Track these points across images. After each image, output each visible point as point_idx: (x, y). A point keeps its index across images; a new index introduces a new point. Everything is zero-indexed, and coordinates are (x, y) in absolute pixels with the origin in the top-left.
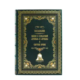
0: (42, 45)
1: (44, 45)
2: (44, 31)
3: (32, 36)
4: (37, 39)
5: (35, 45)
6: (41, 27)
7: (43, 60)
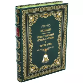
0: (48, 44)
1: (50, 44)
2: (50, 29)
3: (38, 37)
4: (43, 40)
5: (41, 46)
6: (48, 25)
7: (48, 60)
